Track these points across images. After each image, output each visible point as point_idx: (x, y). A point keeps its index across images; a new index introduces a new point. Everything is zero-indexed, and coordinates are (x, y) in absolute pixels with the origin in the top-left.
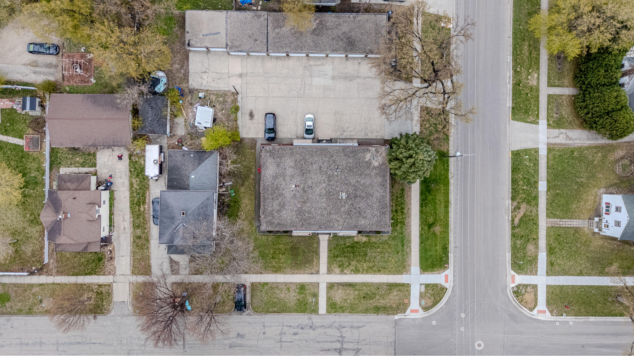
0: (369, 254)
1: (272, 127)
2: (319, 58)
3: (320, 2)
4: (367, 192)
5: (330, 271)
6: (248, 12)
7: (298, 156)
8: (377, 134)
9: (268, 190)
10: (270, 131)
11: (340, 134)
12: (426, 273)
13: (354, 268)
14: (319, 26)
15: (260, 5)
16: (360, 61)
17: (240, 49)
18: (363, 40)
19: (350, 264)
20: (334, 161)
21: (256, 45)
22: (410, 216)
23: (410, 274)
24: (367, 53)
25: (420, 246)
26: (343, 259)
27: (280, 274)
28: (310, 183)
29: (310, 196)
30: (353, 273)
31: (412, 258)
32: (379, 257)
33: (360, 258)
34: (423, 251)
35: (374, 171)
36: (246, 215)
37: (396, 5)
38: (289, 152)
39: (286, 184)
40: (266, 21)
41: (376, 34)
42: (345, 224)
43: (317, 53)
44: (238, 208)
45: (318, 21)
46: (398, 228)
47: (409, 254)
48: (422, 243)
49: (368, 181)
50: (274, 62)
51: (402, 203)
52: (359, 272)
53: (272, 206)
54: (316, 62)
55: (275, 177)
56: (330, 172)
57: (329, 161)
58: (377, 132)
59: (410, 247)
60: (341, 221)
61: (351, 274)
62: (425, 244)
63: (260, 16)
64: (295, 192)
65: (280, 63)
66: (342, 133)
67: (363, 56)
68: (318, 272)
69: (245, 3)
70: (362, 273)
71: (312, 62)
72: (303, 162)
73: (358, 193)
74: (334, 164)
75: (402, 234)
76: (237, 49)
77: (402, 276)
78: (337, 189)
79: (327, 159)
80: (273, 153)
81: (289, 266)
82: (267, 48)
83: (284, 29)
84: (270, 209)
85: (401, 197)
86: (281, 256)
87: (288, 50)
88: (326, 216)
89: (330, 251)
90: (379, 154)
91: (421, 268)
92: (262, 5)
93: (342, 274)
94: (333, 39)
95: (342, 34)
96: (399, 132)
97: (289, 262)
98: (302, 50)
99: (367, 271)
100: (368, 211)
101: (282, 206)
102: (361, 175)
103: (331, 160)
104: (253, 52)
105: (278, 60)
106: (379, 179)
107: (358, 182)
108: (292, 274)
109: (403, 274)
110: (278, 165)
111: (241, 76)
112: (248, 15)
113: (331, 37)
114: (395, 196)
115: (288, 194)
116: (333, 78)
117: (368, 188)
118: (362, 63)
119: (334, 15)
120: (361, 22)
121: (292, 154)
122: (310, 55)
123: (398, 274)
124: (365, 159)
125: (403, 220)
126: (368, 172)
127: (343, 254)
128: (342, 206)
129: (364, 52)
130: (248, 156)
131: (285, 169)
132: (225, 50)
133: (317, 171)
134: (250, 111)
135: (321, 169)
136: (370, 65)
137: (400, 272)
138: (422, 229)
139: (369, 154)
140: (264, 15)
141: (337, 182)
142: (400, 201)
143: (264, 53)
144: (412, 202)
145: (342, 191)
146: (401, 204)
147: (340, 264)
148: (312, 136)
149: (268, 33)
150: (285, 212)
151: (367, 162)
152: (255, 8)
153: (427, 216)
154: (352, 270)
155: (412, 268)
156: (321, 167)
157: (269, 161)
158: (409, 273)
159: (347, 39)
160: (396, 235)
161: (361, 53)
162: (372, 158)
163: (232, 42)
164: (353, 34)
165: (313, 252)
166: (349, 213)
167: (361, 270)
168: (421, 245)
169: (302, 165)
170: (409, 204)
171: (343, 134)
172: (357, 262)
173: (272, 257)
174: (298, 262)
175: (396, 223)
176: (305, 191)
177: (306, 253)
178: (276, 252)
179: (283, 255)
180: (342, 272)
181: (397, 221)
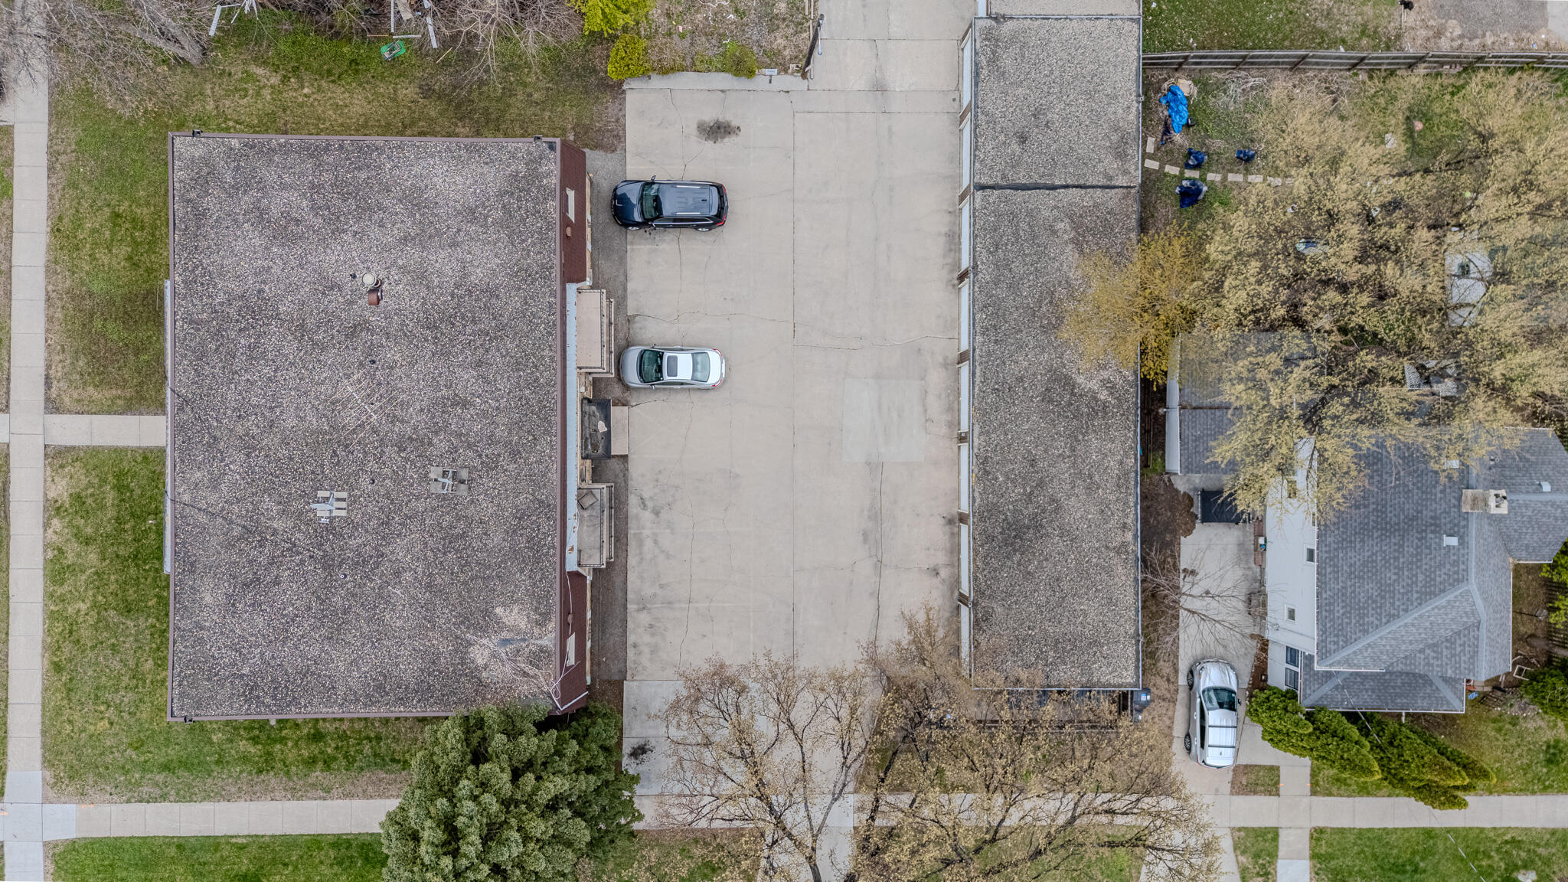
0: (130, 624)
1: (668, 210)
2: (954, 409)
3: (1183, 408)
4: (351, 616)
5: (57, 457)
6: (1136, 107)
7: (516, 302)
8: (646, 650)
9: (359, 169)
10: (649, 203)
11: (646, 495)
12: (51, 868)
13: (70, 558)
14: (1085, 400)
15: (1162, 167)
16: (944, 573)
17: (985, 72)
18: (1031, 587)
19: (87, 541)
20: (491, 465)
21: (1002, 138)
22: (294, 794)
23: (46, 800)
24: (975, 605)
25: (168, 841)
26: (111, 513)
27: (50, 248)
28: (392, 354)
29: (329, 357)
30: (50, 555)
31: (114, 807)
32: (116, 665)
33: (113, 587)
34: (145, 852)
35: (445, 647)
36: (301, 105)
37: (1172, 719)
38: (534, 260)
39: (386, 248)
40: (1103, 182)
41: (1057, 642)
42: (203, 518)
43: (972, 395)
44: (329, 72)
45: (1103, 395)
46: (244, 746)
47: (133, 793)
48: (179, 847)
49: (402, 617)
50: (940, 224)
51: (350, 761)
52: (54, 582)
53: (284, 187)
54: (939, 397)
55: (416, 201)
56: (444, 446)
57: (491, 439)
58: (654, 650)
59: (164, 798)
60: (213, 498)
61: (46, 546)
62: (173, 861)
63: (1121, 156)
64: (347, 289)
65: (935, 248)
66: (650, 504)
67: (965, 588)
68: (53, 406)
69: (1169, 106)
70: (50, 596)
71: (937, 378)
72: (487, 323)
73: (345, 576)
74: (477, 463)
75: (218, 762)
76: (984, 63)
77: (38, 764)
78: (364, 481)
79: (501, 432)
80: (528, 191)
81: (83, 284)
82: (992, 187)
83: (1070, 254)
84: (270, 175)
85: (376, 755)
86: (125, 250)
87: (985, 275)
88: (240, 430)
89: (145, 458)
90: (528, 669)
91: (73, 846)
92: (1161, 175)
93: (45, 509)
94: (1033, 462)
95: (1053, 500)
96: (653, 743)
97: (97, 287)
98: (985, 331)
99: (56, 616)
100: (260, 621)
101: (285, 232)
102: (429, 586)
103: (498, 449)
104: (975, 135)
105: (942, 240)
106: (408, 670)
107: (397, 573)
108: (48, 299)
109: (44, 767)
110: (471, 214)
111: (879, 88)
112: (1127, 109)
113: (1038, 452)
114: (383, 731)
115: (334, 258)
116: (875, 467)
117: (369, 621)
118: (936, 581)
119: (1133, 462)
120: (1104, 576)
121: (524, 275)
122: (965, 369)
123: (44, 746)
124: (504, 605)
125: (280, 765)
126: (445, 617)
127: (133, 515)
128: (284, 503)
129: (980, 593)
130: (547, 114)
131: (454, 245)
132: (982, 13)
133: (449, 387)
134: (734, 123)
135: (455, 404)
136: (921, 618)
137: (51, 755)
138: (242, 847)
139: (523, 624)
140: (1126, 172)
141: (397, 479)
142: (361, 752)
143: (973, 175)
144: (357, 803)
145: (353, 501)
146: (346, 757)
147: (89, 501)
148: (632, 376)
149: (1054, 188)
150: (257, 241)
151: (487, 613)
152: (1150, 148)
153: (296, 867)
154: (60, 551)
155: (71, 808)
156: (465, 404)
157: (490, 173)
158: (51, 794)
159: (1034, 517)
160: (215, 738)
161: (976, 579)
162: (505, 635)
163: (1013, 38)
164: (1056, 544)
165: (141, 384)
166: (254, 532)
167: (60, 591)
168: (169, 845)
169: (474, 322)
170: (349, 788)
171: (644, 506)
172: (96, 573)
173: (118, 215)
174: (98, 324)
175: (263, 737)
176: (352, 333)
177: (136, 355)
178: (142, 228)
179: (129, 258)
180: (53, 509)
181: (275, 741)
